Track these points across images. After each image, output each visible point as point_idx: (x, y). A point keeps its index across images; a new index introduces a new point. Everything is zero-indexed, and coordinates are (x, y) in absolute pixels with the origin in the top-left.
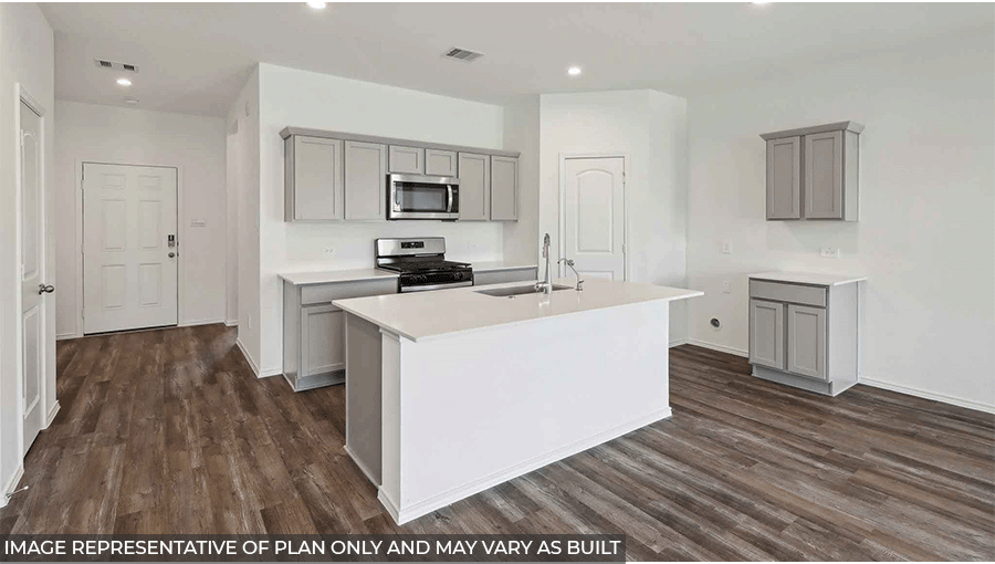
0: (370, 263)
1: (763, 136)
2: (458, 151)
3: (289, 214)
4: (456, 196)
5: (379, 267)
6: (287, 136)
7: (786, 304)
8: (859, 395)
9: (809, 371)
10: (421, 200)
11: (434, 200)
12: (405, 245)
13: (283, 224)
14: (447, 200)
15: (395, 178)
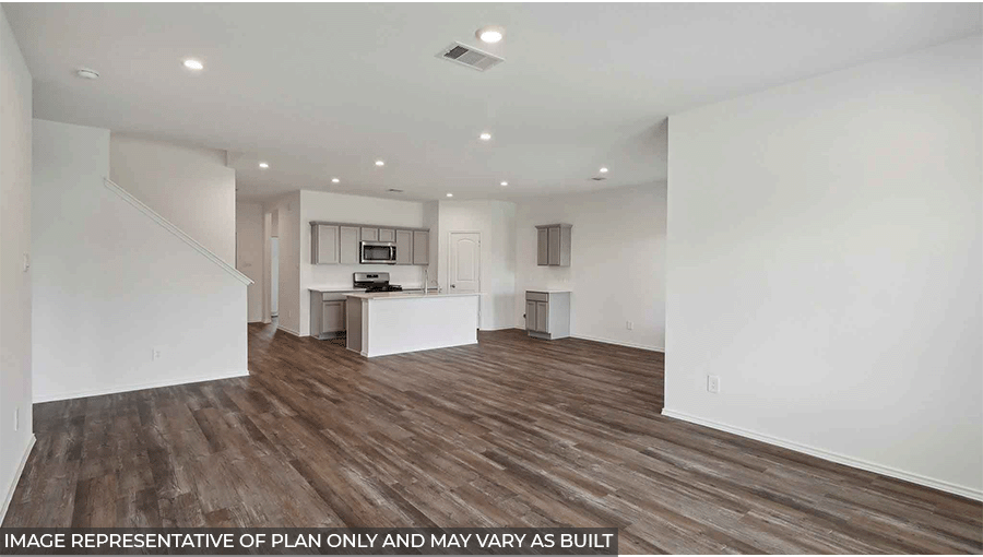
0: (352, 285)
1: (537, 227)
2: (396, 229)
3: (314, 260)
4: (394, 253)
5: (355, 287)
6: (313, 225)
7: (536, 301)
8: (568, 342)
9: (540, 328)
10: (376, 253)
11: (383, 254)
12: (369, 276)
13: (311, 266)
14: (390, 255)
15: (363, 244)
